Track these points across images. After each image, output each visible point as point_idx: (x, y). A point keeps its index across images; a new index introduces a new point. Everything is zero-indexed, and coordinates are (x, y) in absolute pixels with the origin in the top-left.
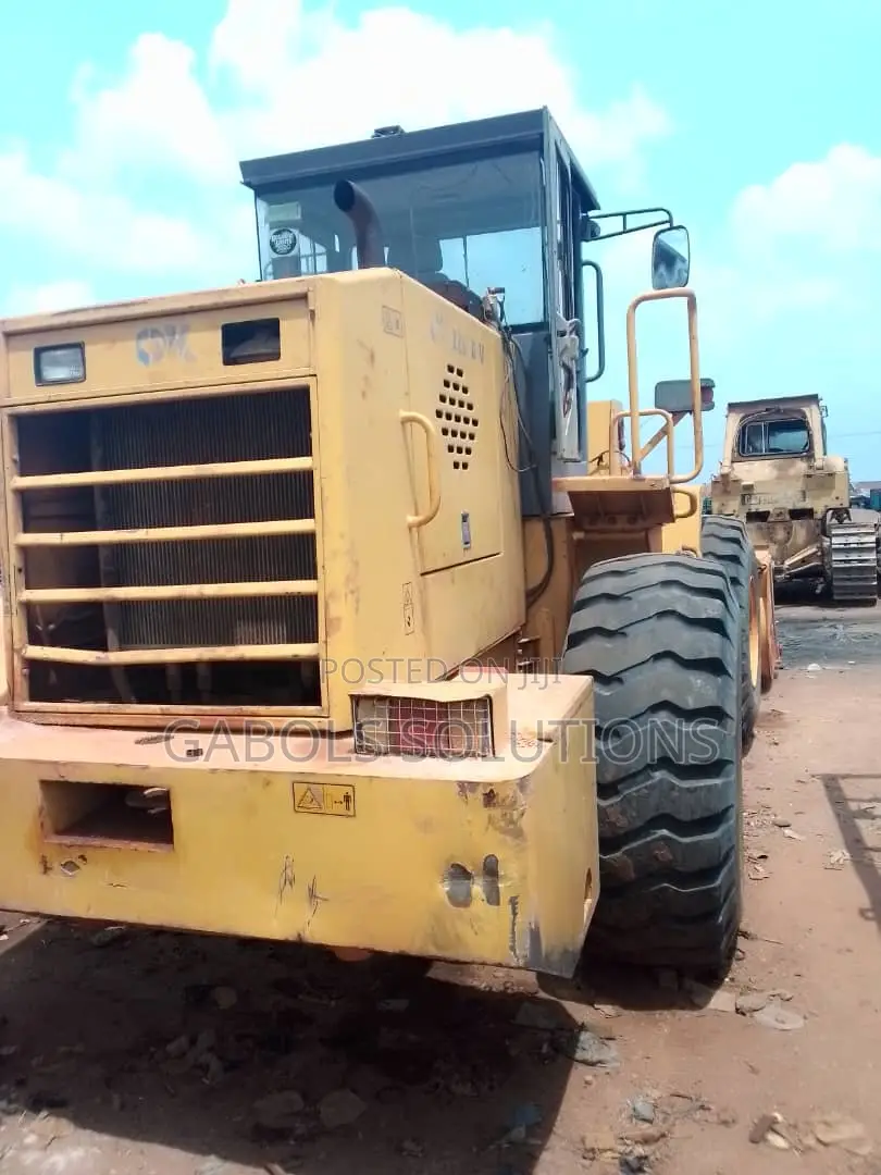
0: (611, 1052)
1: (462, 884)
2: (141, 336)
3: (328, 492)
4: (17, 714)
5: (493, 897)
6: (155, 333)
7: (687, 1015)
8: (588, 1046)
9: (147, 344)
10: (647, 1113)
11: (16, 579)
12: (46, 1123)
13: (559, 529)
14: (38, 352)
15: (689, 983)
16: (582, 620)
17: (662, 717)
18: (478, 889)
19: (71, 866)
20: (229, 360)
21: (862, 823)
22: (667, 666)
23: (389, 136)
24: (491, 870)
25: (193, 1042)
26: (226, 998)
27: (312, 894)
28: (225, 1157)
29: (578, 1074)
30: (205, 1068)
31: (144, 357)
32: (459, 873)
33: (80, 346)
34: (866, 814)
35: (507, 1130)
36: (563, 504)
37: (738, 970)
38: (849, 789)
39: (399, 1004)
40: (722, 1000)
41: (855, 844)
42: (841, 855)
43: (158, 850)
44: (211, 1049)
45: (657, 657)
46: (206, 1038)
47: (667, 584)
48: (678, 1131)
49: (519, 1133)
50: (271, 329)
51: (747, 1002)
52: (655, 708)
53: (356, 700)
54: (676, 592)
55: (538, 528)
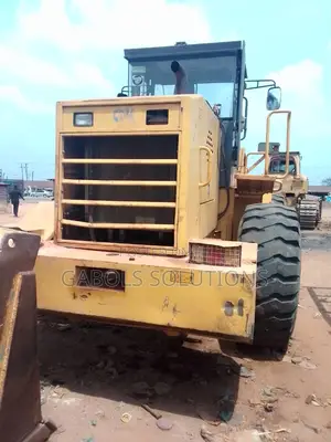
0: (253, 374)
1: (230, 309)
2: (116, 112)
3: (182, 172)
4: (58, 243)
5: (241, 314)
6: (122, 111)
7: (275, 363)
8: (244, 372)
9: (117, 115)
10: (269, 393)
11: (61, 195)
12: (58, 389)
13: (232, 192)
14: (75, 114)
15: (274, 352)
16: (248, 225)
17: (278, 260)
18: (235, 310)
19: (84, 296)
20: (148, 123)
21: (324, 304)
22: (280, 242)
23: (181, 45)
24: (241, 304)
25: (106, 364)
26: (113, 350)
27: (174, 310)
28: (127, 402)
29: (242, 380)
30: (112, 373)
31: (116, 120)
32: (229, 305)
33: (91, 113)
34: (324, 301)
35: (222, 397)
36: (234, 183)
37: (290, 349)
38: (317, 292)
39: (175, 355)
40: (286, 359)
41: (322, 310)
42: (318, 314)
43: (118, 292)
44: (113, 366)
45: (276, 239)
46: (110, 363)
47: (277, 214)
48: (281, 399)
49: (226, 398)
50: (165, 113)
51: (295, 359)
52: (275, 256)
53: (191, 244)
54: (281, 217)
55: (224, 191)
